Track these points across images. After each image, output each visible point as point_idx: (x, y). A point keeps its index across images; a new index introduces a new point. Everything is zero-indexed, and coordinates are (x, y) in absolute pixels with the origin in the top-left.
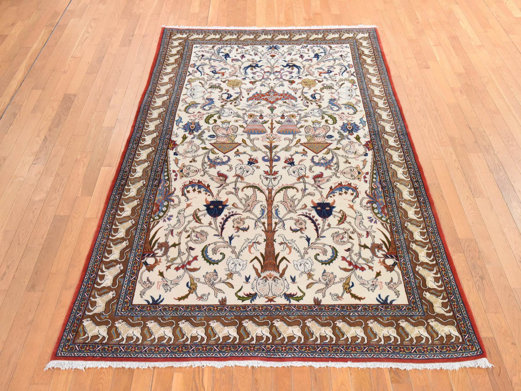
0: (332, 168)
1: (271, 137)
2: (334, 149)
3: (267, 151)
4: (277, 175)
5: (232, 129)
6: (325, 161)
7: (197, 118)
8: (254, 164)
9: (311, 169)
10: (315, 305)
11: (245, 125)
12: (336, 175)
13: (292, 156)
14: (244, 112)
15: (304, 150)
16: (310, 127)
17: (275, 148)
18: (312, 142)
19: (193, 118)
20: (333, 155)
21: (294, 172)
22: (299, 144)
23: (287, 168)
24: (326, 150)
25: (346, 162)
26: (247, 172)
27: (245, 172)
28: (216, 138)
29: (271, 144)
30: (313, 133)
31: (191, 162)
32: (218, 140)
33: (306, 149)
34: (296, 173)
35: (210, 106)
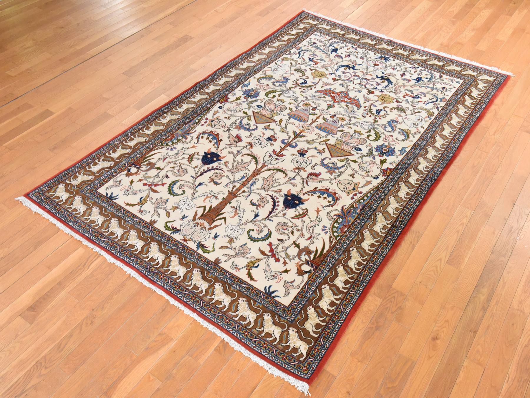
0: (334, 174)
1: (307, 127)
2: (351, 160)
3: (293, 136)
4: (281, 158)
5: (281, 108)
6: (333, 166)
7: (262, 88)
8: (272, 141)
9: (314, 167)
10: (213, 263)
11: (294, 109)
12: (331, 181)
13: (308, 149)
14: (304, 99)
15: (324, 149)
16: (349, 134)
17: (301, 137)
18: (339, 146)
19: (258, 87)
20: (345, 164)
21: (297, 162)
22: (324, 143)
23: (295, 157)
24: (344, 158)
25: (351, 175)
26: (261, 144)
27: (259, 144)
28: (261, 109)
29: (301, 133)
30: (346, 140)
31: (225, 118)
32: (261, 111)
33: (326, 150)
34: (299, 163)
35: (281, 84)
